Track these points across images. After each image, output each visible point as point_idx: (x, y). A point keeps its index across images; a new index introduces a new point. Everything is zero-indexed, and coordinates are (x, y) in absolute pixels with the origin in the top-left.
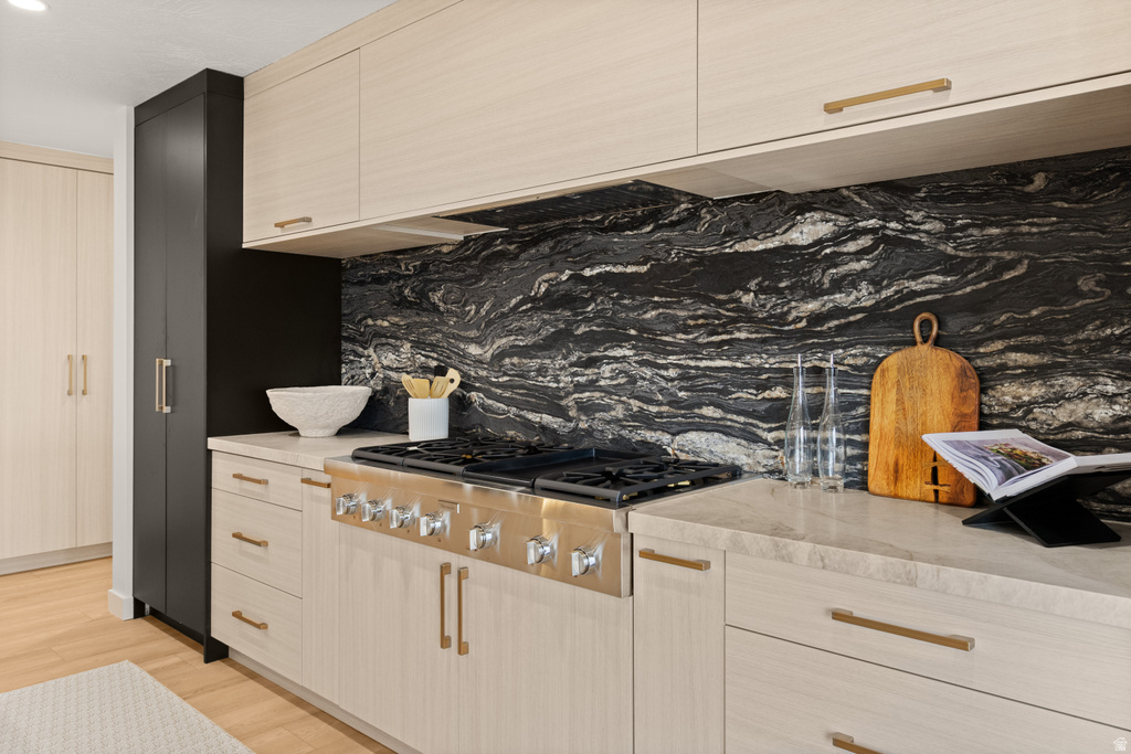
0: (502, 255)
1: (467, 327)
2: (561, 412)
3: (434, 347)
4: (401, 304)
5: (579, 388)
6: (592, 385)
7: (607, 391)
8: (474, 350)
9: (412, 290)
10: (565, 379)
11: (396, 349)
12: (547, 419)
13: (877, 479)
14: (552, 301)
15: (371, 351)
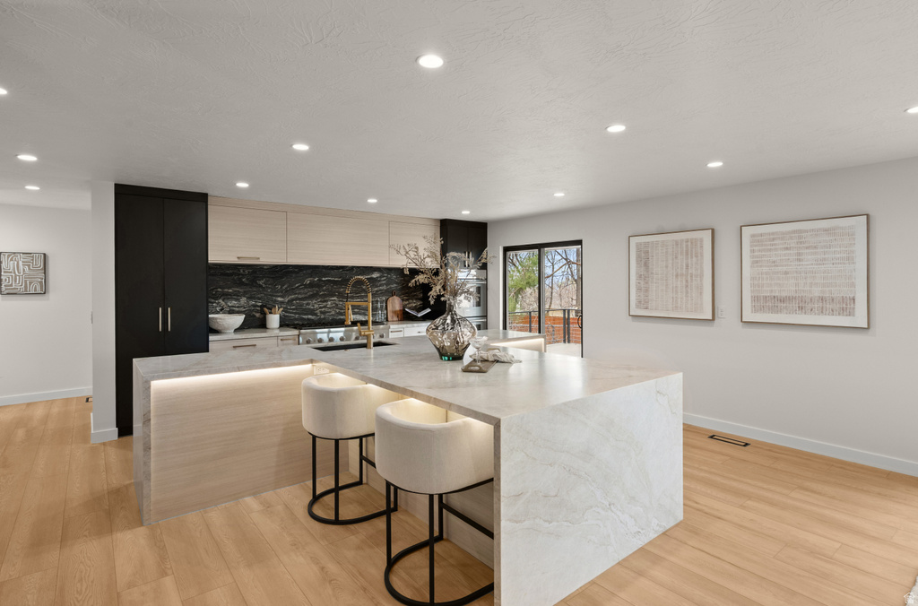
0: (292, 272)
1: (277, 292)
2: (316, 315)
3: (259, 299)
4: (241, 284)
5: (321, 308)
6: (325, 307)
7: (329, 308)
8: (279, 299)
9: (247, 279)
10: (316, 306)
11: (236, 300)
12: (310, 316)
13: (390, 319)
14: (311, 285)
15: (221, 301)
